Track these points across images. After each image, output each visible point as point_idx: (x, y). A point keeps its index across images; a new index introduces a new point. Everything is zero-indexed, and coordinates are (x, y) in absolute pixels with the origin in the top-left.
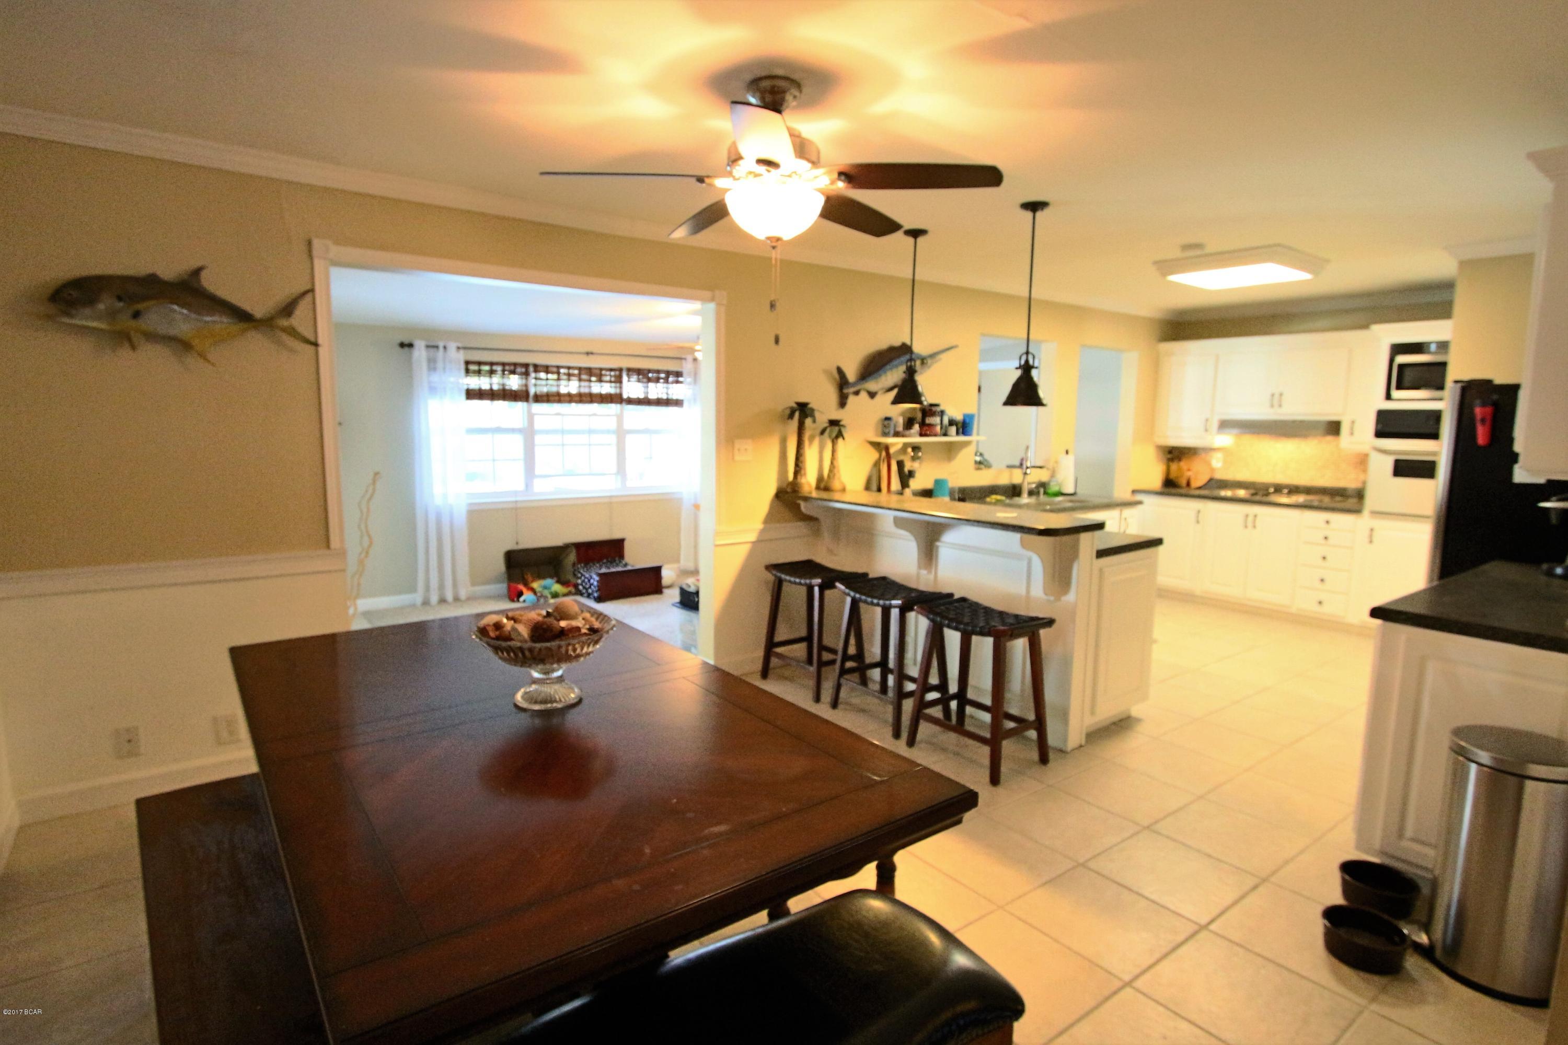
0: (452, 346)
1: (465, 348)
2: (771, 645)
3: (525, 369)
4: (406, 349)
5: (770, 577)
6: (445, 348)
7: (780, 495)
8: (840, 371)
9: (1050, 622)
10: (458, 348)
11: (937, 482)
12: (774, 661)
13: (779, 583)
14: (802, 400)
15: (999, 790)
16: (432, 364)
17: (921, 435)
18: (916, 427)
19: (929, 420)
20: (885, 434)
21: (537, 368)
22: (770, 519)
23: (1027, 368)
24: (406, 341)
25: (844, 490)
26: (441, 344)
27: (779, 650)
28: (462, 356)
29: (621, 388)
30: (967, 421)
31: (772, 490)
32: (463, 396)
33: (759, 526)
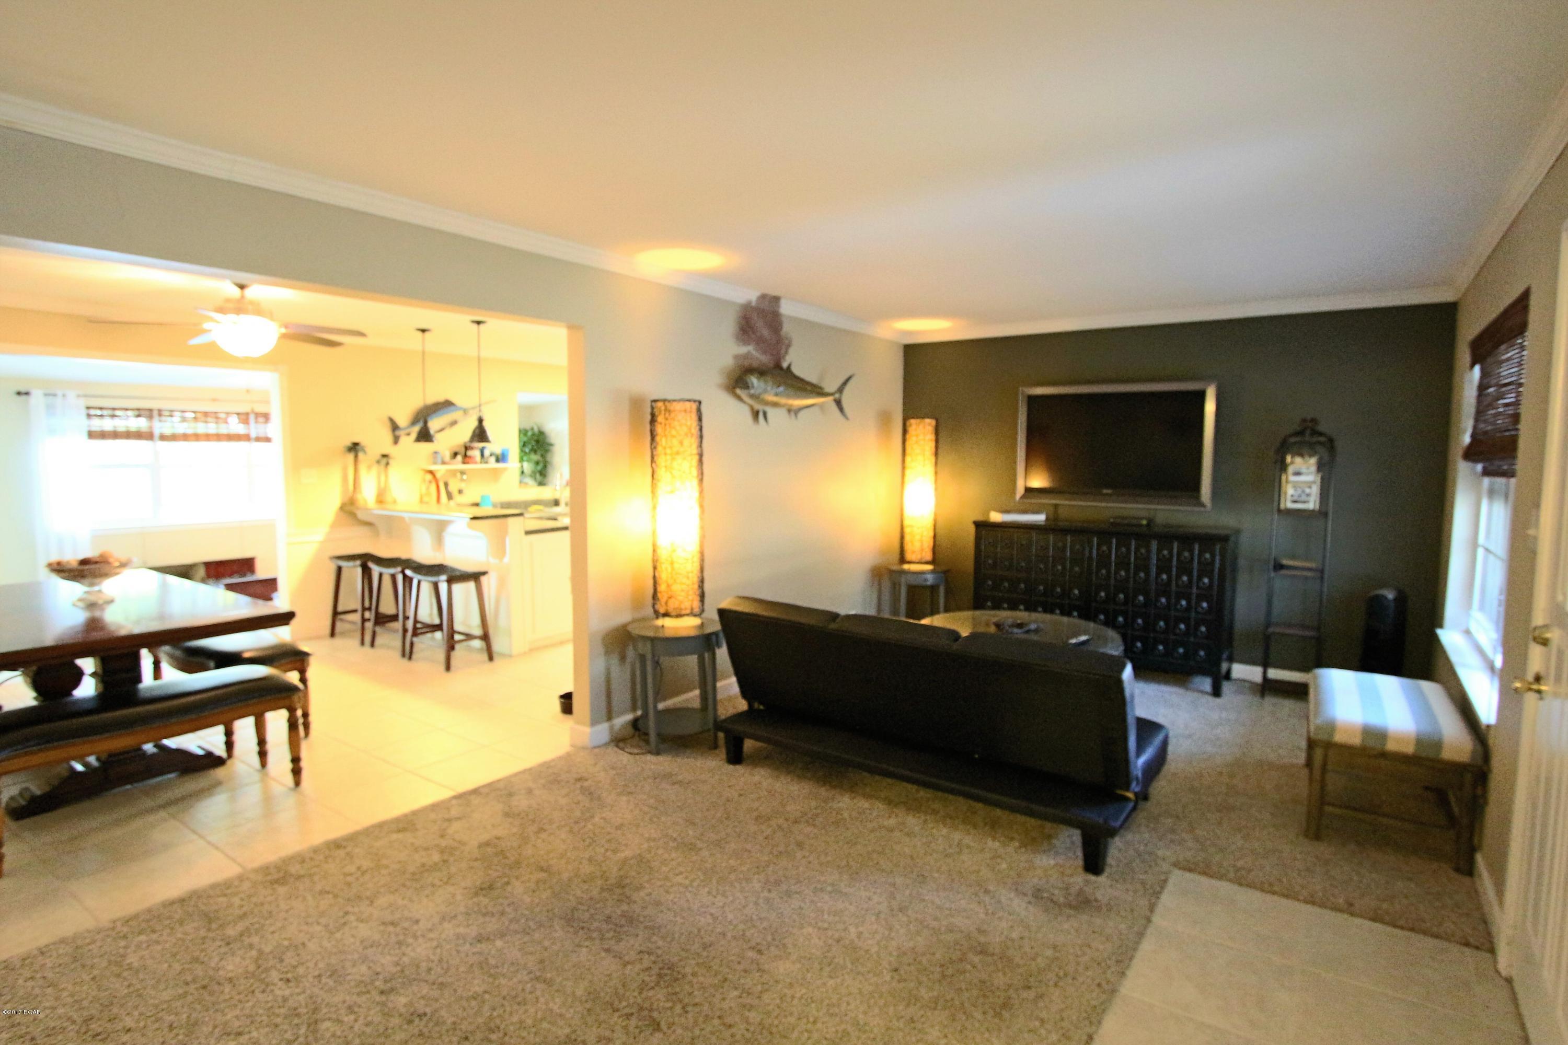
0: (71, 395)
1: (86, 396)
2: (336, 614)
3: (149, 413)
4: (24, 397)
5: (332, 568)
6: (64, 396)
7: (342, 508)
8: (392, 421)
9: (484, 573)
10: (79, 396)
11: (482, 497)
12: (339, 625)
13: (339, 570)
14: (356, 441)
15: (449, 675)
16: (50, 409)
17: (464, 463)
18: (459, 458)
19: (469, 453)
20: (435, 463)
21: (160, 413)
22: (334, 526)
23: (481, 421)
24: (23, 390)
25: (395, 502)
26: (60, 393)
27: (343, 617)
28: (83, 403)
29: (249, 429)
30: (506, 453)
31: (337, 504)
32: (85, 435)
33: (326, 529)
